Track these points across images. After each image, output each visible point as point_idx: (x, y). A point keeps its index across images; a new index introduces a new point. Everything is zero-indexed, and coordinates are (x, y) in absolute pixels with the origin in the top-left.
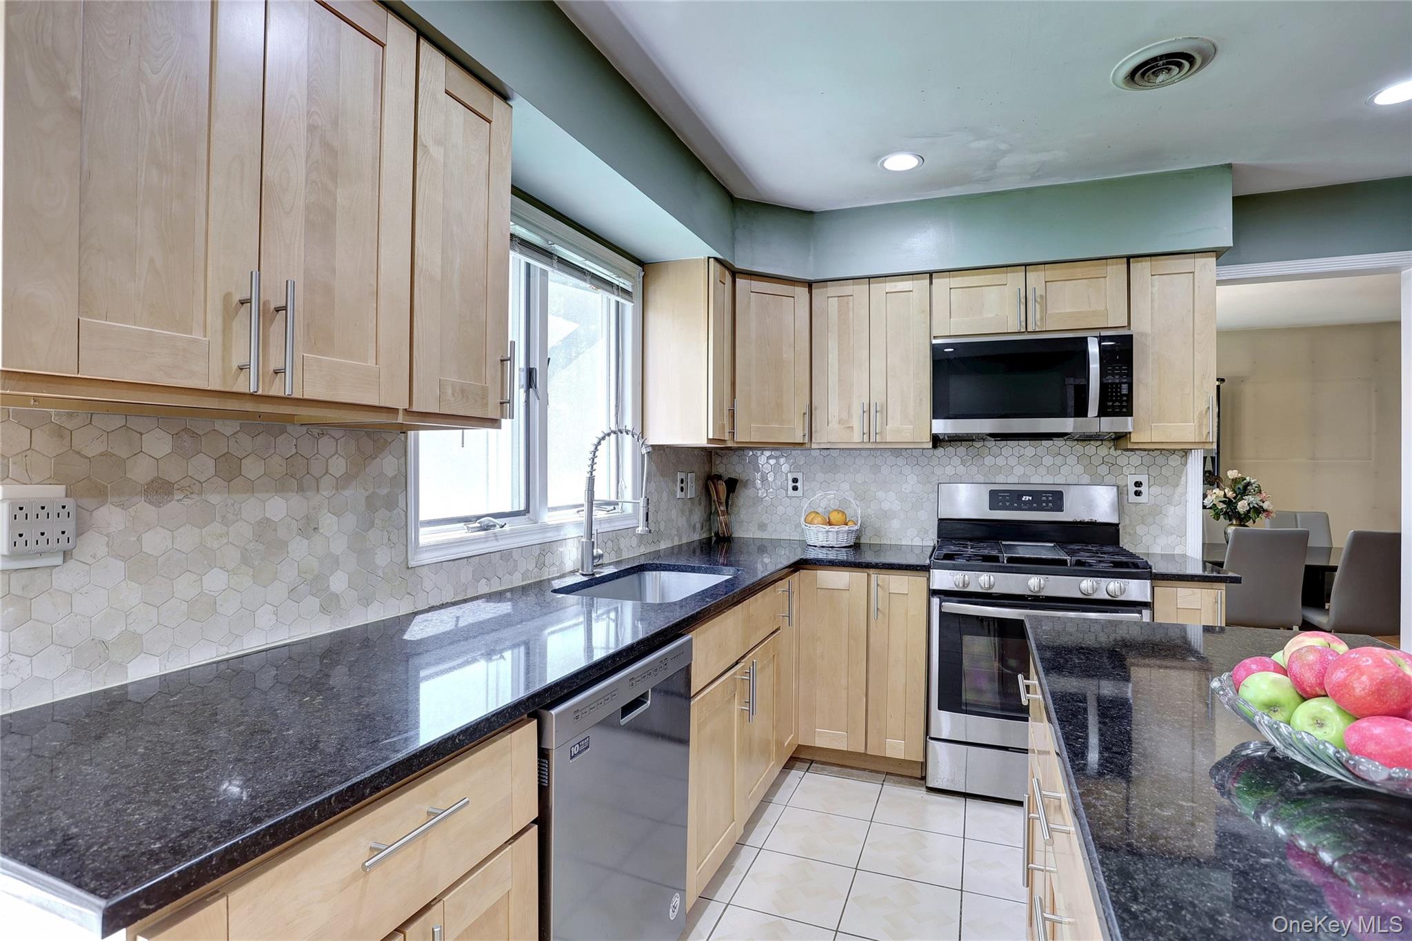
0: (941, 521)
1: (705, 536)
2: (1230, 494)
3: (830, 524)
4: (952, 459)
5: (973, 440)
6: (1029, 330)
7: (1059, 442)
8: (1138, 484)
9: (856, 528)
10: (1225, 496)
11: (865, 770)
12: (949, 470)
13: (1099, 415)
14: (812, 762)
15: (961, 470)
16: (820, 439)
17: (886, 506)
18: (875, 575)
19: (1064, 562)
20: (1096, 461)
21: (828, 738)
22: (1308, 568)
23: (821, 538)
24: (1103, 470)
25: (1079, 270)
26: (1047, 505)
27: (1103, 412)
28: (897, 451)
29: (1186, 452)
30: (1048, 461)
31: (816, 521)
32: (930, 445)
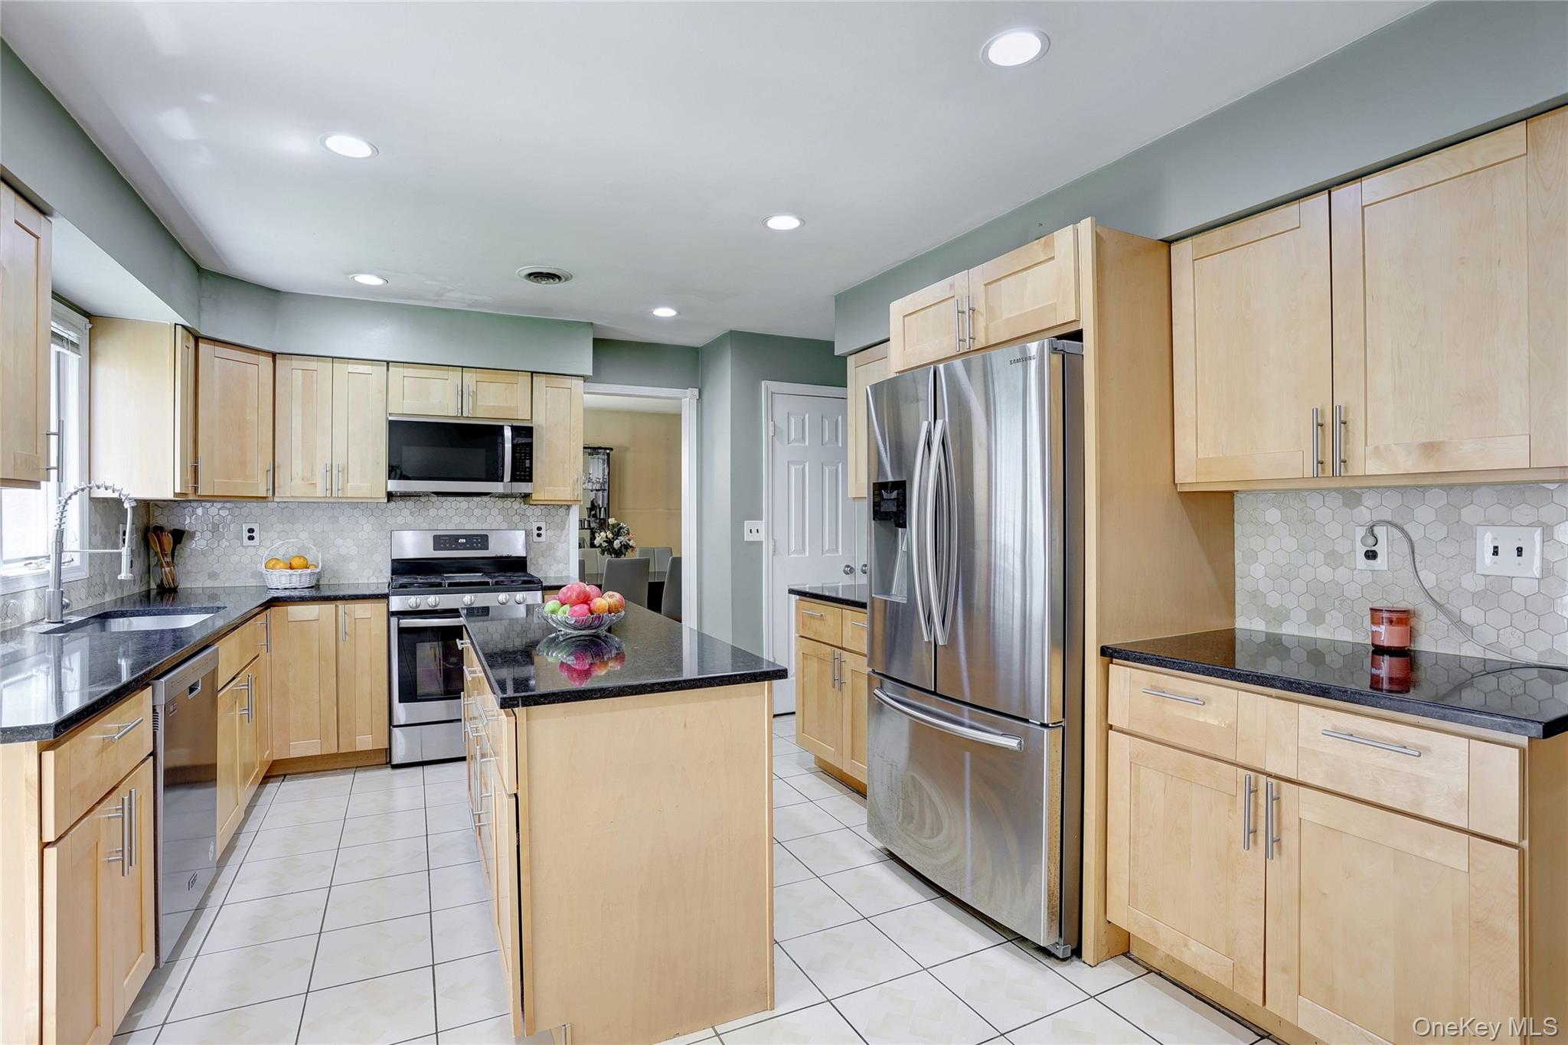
0: (393, 561)
1: (144, 588)
2: (610, 536)
3: (291, 568)
4: (403, 511)
5: (420, 496)
6: (464, 415)
7: (486, 499)
8: (539, 529)
9: (318, 570)
10: (607, 537)
11: (336, 769)
12: (400, 520)
13: (511, 481)
14: (285, 775)
15: (410, 519)
16: (283, 493)
17: (343, 551)
18: (341, 605)
19: (487, 583)
20: (511, 513)
21: (301, 748)
22: (650, 584)
23: (281, 581)
24: (516, 519)
25: (500, 376)
26: (477, 545)
27: (514, 479)
28: (355, 505)
29: (569, 507)
30: (477, 512)
31: (278, 567)
32: (386, 500)
